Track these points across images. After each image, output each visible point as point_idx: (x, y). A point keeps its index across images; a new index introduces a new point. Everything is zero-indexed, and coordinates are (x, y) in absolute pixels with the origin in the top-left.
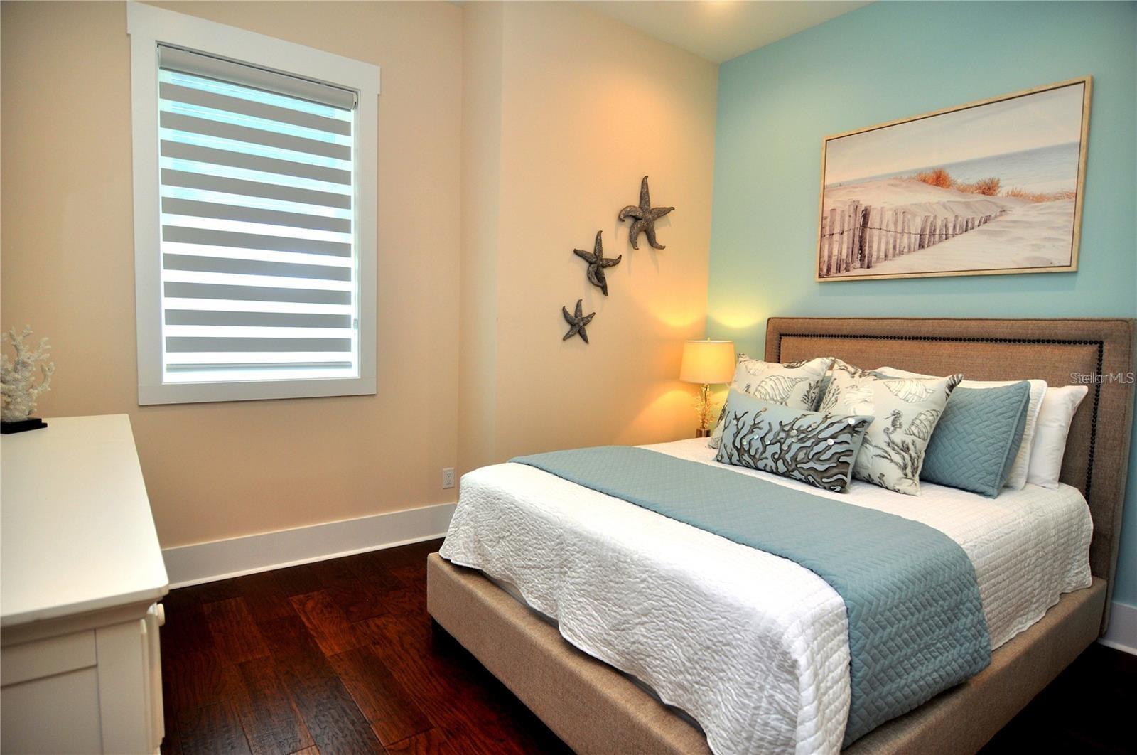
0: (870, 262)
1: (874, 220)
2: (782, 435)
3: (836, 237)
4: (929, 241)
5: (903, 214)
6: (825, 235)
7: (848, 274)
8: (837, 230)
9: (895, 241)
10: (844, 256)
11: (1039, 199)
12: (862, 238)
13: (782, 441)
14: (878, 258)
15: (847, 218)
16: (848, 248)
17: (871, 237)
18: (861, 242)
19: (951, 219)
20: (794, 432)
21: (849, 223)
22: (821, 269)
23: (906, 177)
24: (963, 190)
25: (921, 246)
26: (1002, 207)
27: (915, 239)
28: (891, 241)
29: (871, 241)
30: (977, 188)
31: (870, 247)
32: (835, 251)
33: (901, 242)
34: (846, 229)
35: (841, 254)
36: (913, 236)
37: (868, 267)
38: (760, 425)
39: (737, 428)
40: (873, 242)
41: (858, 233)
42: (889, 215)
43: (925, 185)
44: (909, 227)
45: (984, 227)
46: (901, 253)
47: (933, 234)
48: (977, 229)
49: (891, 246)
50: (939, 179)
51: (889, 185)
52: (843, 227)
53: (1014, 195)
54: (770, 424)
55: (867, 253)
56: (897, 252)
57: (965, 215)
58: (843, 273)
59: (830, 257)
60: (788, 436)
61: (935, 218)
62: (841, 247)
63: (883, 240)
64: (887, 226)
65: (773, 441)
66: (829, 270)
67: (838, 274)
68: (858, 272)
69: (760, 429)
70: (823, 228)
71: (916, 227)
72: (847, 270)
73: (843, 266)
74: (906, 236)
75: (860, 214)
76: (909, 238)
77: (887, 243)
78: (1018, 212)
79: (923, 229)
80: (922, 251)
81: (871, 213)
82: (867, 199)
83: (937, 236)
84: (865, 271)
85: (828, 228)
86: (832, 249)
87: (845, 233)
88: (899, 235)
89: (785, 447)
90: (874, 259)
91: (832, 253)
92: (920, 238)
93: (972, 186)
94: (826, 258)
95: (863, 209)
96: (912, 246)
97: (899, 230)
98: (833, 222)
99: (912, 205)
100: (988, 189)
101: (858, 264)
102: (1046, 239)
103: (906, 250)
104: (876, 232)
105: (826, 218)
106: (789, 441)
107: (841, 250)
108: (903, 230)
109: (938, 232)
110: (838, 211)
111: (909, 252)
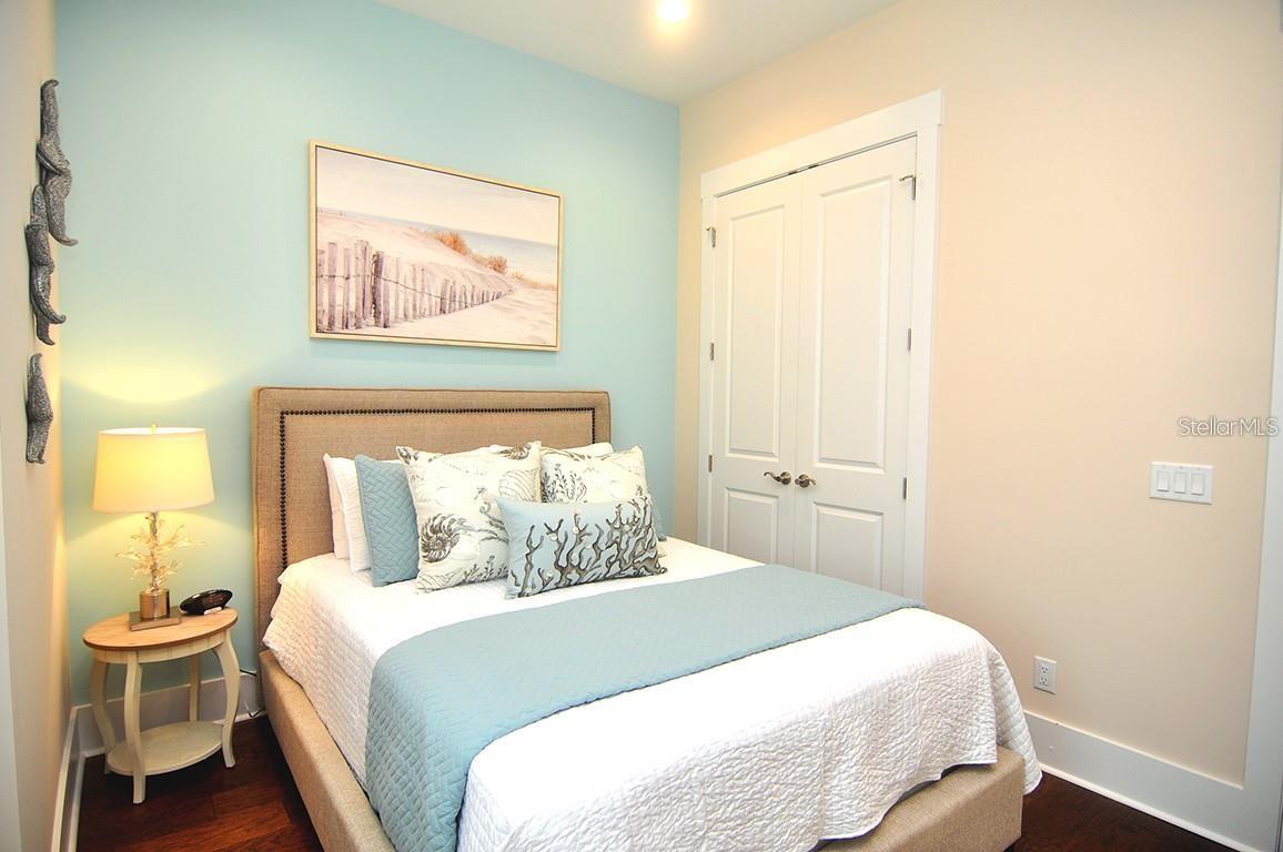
0: (386, 320)
1: (388, 269)
2: (616, 534)
3: (339, 281)
4: (450, 307)
5: (420, 270)
6: (321, 274)
7: (358, 331)
8: (340, 272)
9: (414, 300)
10: (352, 308)
11: (535, 286)
12: (374, 289)
13: (618, 540)
14: (396, 317)
15: (353, 259)
16: (357, 299)
17: (386, 289)
18: (373, 294)
19: (469, 288)
20: (627, 528)
21: (357, 266)
22: (318, 321)
23: (423, 230)
24: (478, 261)
25: (443, 311)
26: (510, 286)
27: (436, 301)
28: (411, 299)
29: (387, 296)
30: (490, 263)
31: (386, 302)
32: (339, 300)
33: (421, 303)
34: (353, 273)
35: (348, 304)
36: (434, 299)
37: (385, 327)
38: (587, 531)
39: (559, 543)
40: (389, 297)
41: (369, 282)
42: (406, 271)
43: (442, 245)
44: (429, 286)
45: (496, 302)
46: (423, 315)
47: (453, 300)
48: (491, 302)
49: (411, 306)
50: (455, 243)
51: (404, 233)
52: (349, 270)
53: (519, 278)
54: (597, 526)
55: (382, 309)
56: (416, 313)
57: (481, 287)
58: (352, 329)
59: (332, 306)
60: (622, 534)
61: (454, 283)
62: (347, 296)
63: (402, 296)
64: (405, 281)
65: (609, 544)
66: (331, 324)
67: (346, 331)
68: (371, 330)
69: (589, 534)
70: (318, 265)
71: (436, 289)
72: (358, 327)
73: (352, 321)
74: (426, 297)
75: (370, 260)
76: (430, 299)
77: (406, 301)
78: (521, 294)
79: (443, 293)
80: (443, 316)
81: (385, 261)
82: (378, 244)
83: (457, 303)
84: (381, 331)
85: (326, 267)
86: (334, 296)
87: (352, 279)
88: (418, 295)
89: (623, 546)
90: (392, 317)
91: (334, 301)
92: (441, 303)
93: (485, 260)
94: (326, 307)
95: (374, 253)
96: (433, 310)
97: (419, 288)
98: (333, 261)
99: (431, 263)
100: (499, 266)
101: (371, 320)
102: (541, 322)
103: (427, 312)
104: (392, 286)
105: (323, 252)
106: (625, 538)
107: (348, 299)
108: (423, 289)
109: (457, 299)
110: (340, 247)
111: (430, 314)
